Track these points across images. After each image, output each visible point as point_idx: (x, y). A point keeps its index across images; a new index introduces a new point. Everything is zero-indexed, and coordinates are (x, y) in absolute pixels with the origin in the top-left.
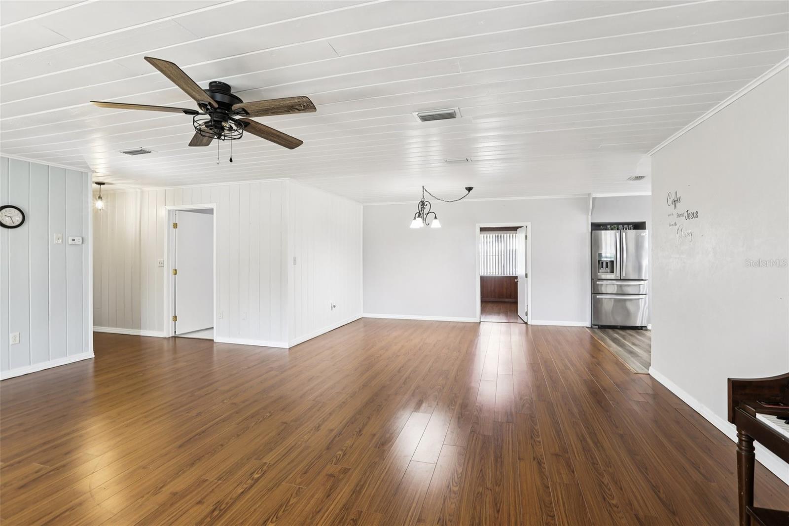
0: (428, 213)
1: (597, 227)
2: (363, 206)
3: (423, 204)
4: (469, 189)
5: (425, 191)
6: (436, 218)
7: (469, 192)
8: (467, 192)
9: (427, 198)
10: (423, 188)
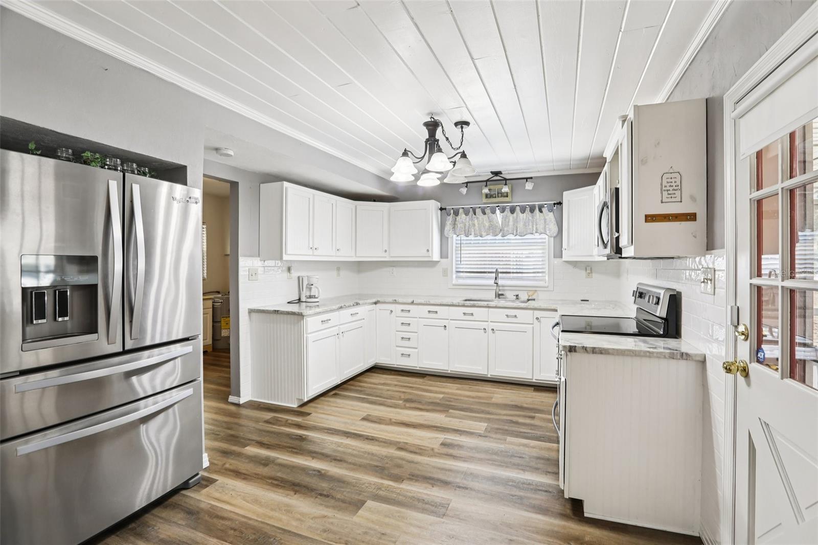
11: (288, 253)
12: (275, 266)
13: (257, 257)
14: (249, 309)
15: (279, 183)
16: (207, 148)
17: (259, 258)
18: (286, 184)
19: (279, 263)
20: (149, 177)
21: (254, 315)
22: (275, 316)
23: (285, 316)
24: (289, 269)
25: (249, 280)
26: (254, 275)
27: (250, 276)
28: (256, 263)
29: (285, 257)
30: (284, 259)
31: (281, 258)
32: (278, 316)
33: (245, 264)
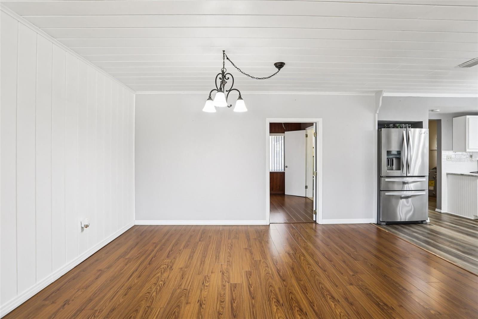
0: (230, 90)
1: (382, 125)
2: (136, 94)
3: (224, 76)
4: (280, 65)
5: (226, 58)
6: (240, 98)
7: (279, 69)
8: (277, 70)
9: (229, 68)
10: (224, 54)
11: (470, 148)
12: (462, 155)
13: (451, 150)
14: (447, 173)
15: (465, 116)
16: (429, 111)
17: (452, 151)
18: (468, 116)
19: (464, 153)
20: (411, 128)
21: (449, 176)
22: (461, 176)
23: (467, 177)
24: (471, 156)
25: (447, 160)
26: (449, 158)
27: (448, 158)
28: (451, 153)
29: (467, 150)
30: (467, 151)
31: (465, 151)
32: (463, 177)
33: (445, 154)
